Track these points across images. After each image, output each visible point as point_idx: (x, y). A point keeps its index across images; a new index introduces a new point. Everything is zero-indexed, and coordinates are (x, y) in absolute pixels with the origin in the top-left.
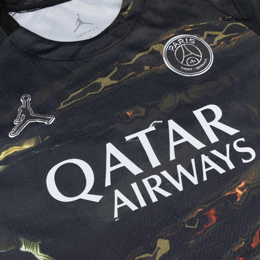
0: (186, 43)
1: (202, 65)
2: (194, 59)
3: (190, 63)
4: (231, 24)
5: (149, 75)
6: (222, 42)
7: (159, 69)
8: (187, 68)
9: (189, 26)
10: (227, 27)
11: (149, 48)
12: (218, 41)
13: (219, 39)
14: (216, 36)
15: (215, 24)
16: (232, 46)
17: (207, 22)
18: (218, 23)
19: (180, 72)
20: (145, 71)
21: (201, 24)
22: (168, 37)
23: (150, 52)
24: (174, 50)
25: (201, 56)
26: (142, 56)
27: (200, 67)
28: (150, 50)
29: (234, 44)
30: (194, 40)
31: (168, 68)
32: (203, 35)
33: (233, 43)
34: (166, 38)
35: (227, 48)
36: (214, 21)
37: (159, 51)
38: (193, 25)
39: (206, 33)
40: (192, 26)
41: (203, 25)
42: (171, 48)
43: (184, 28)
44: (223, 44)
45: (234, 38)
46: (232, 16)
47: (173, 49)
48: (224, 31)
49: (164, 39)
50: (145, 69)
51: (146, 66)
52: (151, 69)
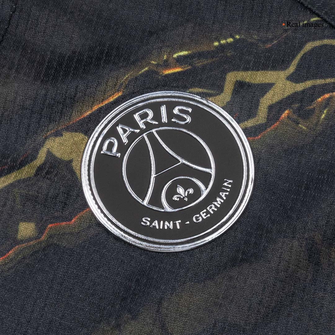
0: (161, 124)
1: (216, 207)
2: (187, 185)
3: (175, 198)
4: (318, 43)
5: (32, 255)
6: (285, 109)
7: (68, 231)
8: (162, 222)
9: (175, 56)
10: (302, 53)
11: (36, 151)
12: (271, 108)
13: (276, 99)
14: (265, 88)
15: (264, 43)
16: (317, 124)
17: (237, 37)
18: (272, 40)
19: (140, 236)
20: (22, 241)
21: (216, 44)
22: (101, 105)
23: (40, 169)
24: (119, 155)
25: (213, 172)
26: (11, 185)
27: (208, 212)
28: (42, 156)
29: (324, 119)
30: (190, 110)
31: (100, 225)
32: (221, 89)
33: (321, 116)
34: (96, 108)
35: (301, 132)
36: (258, 32)
37: (71, 161)
38: (186, 50)
39: (232, 78)
40: (185, 57)
41: (222, 48)
42: (111, 145)
43: (158, 65)
44: (288, 117)
45: (327, 96)
46: (318, 16)
47: (118, 151)
48: (292, 69)
49: (88, 113)
50: (19, 237)
51: (25, 221)
52: (41, 230)
